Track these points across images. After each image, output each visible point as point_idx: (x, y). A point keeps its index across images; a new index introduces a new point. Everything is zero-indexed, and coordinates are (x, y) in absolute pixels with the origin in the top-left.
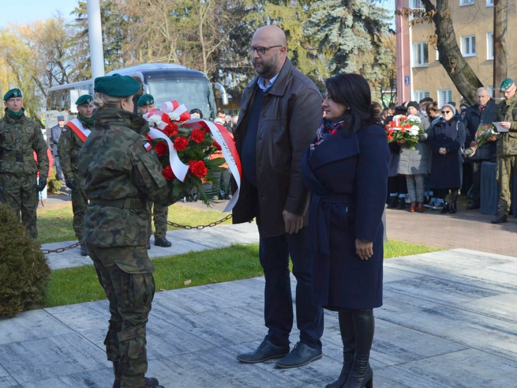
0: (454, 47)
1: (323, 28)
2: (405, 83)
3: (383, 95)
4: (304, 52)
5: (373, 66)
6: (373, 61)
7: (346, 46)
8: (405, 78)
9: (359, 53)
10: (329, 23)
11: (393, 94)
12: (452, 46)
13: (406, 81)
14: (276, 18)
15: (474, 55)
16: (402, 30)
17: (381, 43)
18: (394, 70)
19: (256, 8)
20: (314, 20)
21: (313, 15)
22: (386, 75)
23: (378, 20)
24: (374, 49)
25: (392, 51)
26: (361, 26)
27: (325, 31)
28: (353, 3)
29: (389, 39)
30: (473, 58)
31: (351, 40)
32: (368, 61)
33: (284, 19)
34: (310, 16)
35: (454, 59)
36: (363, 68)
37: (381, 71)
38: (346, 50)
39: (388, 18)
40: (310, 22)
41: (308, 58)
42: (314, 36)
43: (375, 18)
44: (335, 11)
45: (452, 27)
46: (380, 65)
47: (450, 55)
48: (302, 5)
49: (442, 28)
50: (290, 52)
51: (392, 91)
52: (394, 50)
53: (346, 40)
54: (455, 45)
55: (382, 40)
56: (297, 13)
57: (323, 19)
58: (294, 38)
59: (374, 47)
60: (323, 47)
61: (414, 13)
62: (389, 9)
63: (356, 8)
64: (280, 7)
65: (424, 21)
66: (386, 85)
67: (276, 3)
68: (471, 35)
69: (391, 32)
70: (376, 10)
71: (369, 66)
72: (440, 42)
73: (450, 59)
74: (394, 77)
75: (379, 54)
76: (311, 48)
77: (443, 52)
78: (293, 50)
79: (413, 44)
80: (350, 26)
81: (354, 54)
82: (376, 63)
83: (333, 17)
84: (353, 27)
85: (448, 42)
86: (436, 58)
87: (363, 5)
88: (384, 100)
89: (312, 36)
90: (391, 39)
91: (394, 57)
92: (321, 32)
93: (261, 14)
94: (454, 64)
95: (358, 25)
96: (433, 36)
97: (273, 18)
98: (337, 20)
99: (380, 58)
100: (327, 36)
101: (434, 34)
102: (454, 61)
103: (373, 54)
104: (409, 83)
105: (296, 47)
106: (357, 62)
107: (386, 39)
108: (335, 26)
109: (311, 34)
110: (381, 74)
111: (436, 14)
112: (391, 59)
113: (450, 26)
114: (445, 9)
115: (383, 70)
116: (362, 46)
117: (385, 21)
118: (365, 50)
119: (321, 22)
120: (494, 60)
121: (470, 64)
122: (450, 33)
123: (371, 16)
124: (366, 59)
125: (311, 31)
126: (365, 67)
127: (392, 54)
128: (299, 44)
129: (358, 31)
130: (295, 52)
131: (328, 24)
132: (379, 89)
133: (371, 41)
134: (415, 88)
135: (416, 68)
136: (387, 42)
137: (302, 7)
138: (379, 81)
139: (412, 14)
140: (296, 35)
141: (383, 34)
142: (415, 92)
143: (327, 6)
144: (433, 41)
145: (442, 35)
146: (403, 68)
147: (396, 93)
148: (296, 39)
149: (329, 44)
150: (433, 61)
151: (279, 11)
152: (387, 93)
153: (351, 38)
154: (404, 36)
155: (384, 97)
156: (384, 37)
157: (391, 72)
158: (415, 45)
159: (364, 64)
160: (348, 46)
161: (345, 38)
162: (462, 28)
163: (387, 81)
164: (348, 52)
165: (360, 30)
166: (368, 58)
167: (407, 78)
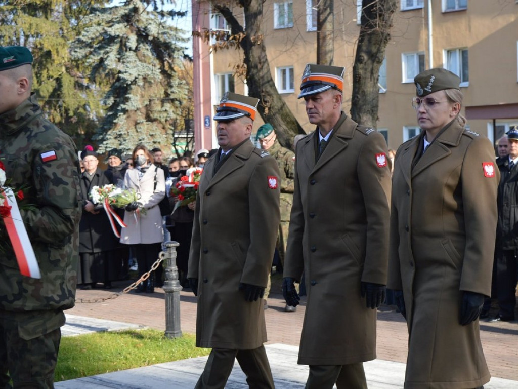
0: (268, 82)
1: (97, 50)
2: (205, 126)
3: (175, 140)
4: (70, 81)
5: (163, 102)
6: (163, 96)
7: (127, 74)
8: (205, 118)
9: (144, 85)
10: (105, 43)
11: (189, 140)
12: (266, 80)
13: (205, 122)
14: (33, 33)
15: (292, 91)
16: (201, 57)
17: (173, 73)
18: (191, 108)
19: (6, 20)
20: (84, 39)
21: (83, 33)
22: (180, 114)
23: (170, 42)
24: (164, 80)
25: (188, 83)
26: (147, 49)
27: (100, 54)
28: (138, 18)
29: (185, 67)
30: (291, 95)
31: (134, 67)
32: (156, 96)
33: (44, 36)
34: (79, 33)
35: (268, 97)
36: (150, 105)
37: (173, 109)
38: (127, 80)
39: (183, 40)
40: (79, 40)
41: (75, 89)
42: (84, 60)
43: (165, 40)
44: (113, 27)
45: (266, 55)
46: (173, 101)
47: (263, 91)
48: (68, 18)
49: (253, 56)
50: (51, 80)
51: (187, 135)
52: (191, 82)
53: (128, 67)
54: (269, 79)
55: (175, 69)
56: (61, 29)
57: (97, 38)
58: (57, 62)
59: (165, 77)
60: (97, 75)
61: (216, 35)
62: (184, 29)
63: (141, 26)
64: (38, 19)
65: (230, 47)
66: (179, 128)
67: (33, 13)
68: (288, 66)
69: (187, 58)
70: (168, 28)
71: (158, 102)
72: (251, 74)
73: (263, 96)
74: (191, 117)
75: (171, 87)
76: (81, 75)
77: (254, 86)
78: (55, 77)
79: (215, 74)
80: (134, 48)
81: (139, 85)
82: (167, 98)
83: (110, 35)
84: (136, 50)
85: (261, 74)
87: (150, 21)
88: (176, 147)
89: (82, 60)
90: (186, 67)
91: (190, 91)
92: (94, 55)
93: (12, 28)
94: (268, 102)
95: (144, 47)
96: (241, 66)
97: (29, 34)
98: (116, 40)
99: (172, 92)
100: (102, 60)
101: (242, 63)
102: (268, 98)
103: (163, 86)
104: (210, 125)
105: (60, 73)
106: (142, 96)
107: (180, 67)
108: (112, 48)
109: (81, 57)
110: (173, 112)
111: (245, 37)
112: (186, 93)
113: (263, 54)
114: (257, 32)
115: (177, 108)
116: (148, 75)
117: (180, 44)
118: (153, 81)
119: (94, 42)
121: (288, 104)
122: (264, 62)
123: (160, 36)
124: (154, 93)
125: (81, 53)
126: (152, 103)
127: (187, 87)
128: (64, 69)
129: (144, 56)
130: (58, 80)
131: (104, 45)
132: (171, 132)
133: (160, 69)
136: (182, 71)
137: (69, 22)
138: (171, 122)
139: (215, 37)
140: (59, 58)
141: (176, 61)
143: (103, 21)
144: (241, 72)
145: (253, 65)
146: (202, 106)
147: (193, 138)
148: (60, 64)
149: (104, 71)
151: (37, 25)
152: (181, 138)
153: (134, 65)
154: (203, 64)
155: (177, 143)
156: (178, 65)
157: (187, 110)
158: (218, 76)
159: (151, 99)
160: (130, 74)
161: (125, 64)
162: (277, 57)
163: (181, 122)
164: (129, 83)
165: (145, 54)
166: (156, 92)
167: (208, 118)
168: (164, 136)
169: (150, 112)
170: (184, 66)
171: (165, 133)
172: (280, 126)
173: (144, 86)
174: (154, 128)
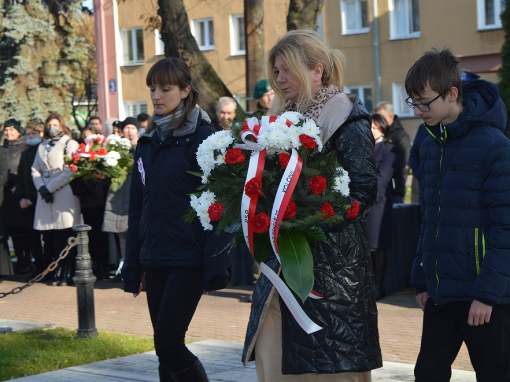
2: (110, 91)
3: (74, 108)
5: (59, 63)
6: (58, 57)
7: (14, 32)
8: (110, 82)
9: (35, 44)
11: (91, 108)
13: (110, 87)
15: (212, 47)
16: (103, 8)
17: (69, 28)
18: (92, 71)
22: (80, 77)
24: (59, 37)
25: (87, 41)
30: (211, 52)
31: (23, 23)
32: (50, 57)
36: (43, 67)
37: (70, 73)
38: (15, 39)
46: (71, 62)
49: (168, 6)
51: (89, 102)
52: (91, 39)
53: (15, 23)
55: (72, 24)
59: (60, 34)
66: (79, 94)
68: (207, 18)
69: (86, 11)
71: (54, 65)
72: (166, 27)
73: (182, 53)
74: (92, 81)
75: (68, 45)
77: (170, 42)
79: (120, 29)
80: (21, 0)
81: (29, 45)
82: (63, 59)
84: (25, 2)
86: (155, 52)
88: (76, 117)
90: (85, 23)
91: (90, 50)
96: (154, 18)
99: (69, 52)
101: (156, 15)
102: (187, 56)
103: (58, 45)
104: (116, 90)
106: (34, 57)
107: (78, 22)
110: (71, 76)
112: (86, 53)
115: (74, 70)
116: (40, 33)
118: (45, 39)
120: (246, 57)
124: (48, 54)
126: (46, 65)
127: (87, 45)
129: (34, 9)
132: (70, 99)
133: (54, 24)
134: (126, 98)
135: (126, 67)
136: (80, 26)
138: (69, 87)
141: (74, 15)
142: (125, 103)
144: (154, 26)
146: (105, 67)
147: (96, 105)
150: (151, 56)
152: (82, 106)
153: (23, 21)
154: (106, 18)
155: (77, 112)
156: (75, 20)
157: (88, 72)
158: (124, 32)
159: (45, 60)
160: (18, 32)
161: (12, 19)
162: (193, 7)
163: (80, 87)
164: (17, 42)
165: (36, 7)
166: (50, 52)
167: (113, 82)
168: (62, 104)
169: (44, 76)
170: (83, 21)
171: (62, 101)
172: (203, 88)
173: (35, 46)
174: (50, 95)
